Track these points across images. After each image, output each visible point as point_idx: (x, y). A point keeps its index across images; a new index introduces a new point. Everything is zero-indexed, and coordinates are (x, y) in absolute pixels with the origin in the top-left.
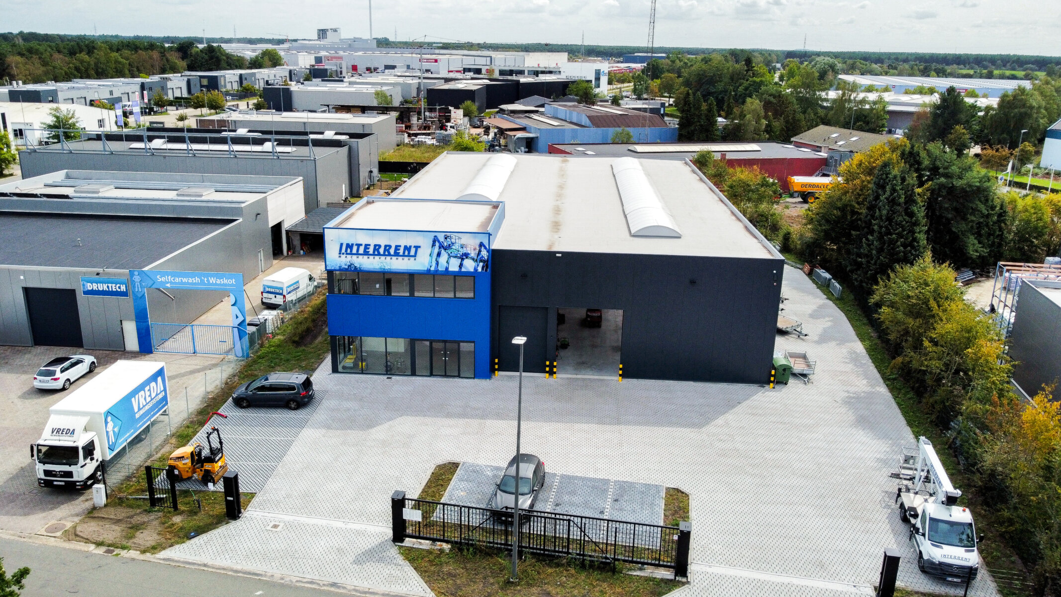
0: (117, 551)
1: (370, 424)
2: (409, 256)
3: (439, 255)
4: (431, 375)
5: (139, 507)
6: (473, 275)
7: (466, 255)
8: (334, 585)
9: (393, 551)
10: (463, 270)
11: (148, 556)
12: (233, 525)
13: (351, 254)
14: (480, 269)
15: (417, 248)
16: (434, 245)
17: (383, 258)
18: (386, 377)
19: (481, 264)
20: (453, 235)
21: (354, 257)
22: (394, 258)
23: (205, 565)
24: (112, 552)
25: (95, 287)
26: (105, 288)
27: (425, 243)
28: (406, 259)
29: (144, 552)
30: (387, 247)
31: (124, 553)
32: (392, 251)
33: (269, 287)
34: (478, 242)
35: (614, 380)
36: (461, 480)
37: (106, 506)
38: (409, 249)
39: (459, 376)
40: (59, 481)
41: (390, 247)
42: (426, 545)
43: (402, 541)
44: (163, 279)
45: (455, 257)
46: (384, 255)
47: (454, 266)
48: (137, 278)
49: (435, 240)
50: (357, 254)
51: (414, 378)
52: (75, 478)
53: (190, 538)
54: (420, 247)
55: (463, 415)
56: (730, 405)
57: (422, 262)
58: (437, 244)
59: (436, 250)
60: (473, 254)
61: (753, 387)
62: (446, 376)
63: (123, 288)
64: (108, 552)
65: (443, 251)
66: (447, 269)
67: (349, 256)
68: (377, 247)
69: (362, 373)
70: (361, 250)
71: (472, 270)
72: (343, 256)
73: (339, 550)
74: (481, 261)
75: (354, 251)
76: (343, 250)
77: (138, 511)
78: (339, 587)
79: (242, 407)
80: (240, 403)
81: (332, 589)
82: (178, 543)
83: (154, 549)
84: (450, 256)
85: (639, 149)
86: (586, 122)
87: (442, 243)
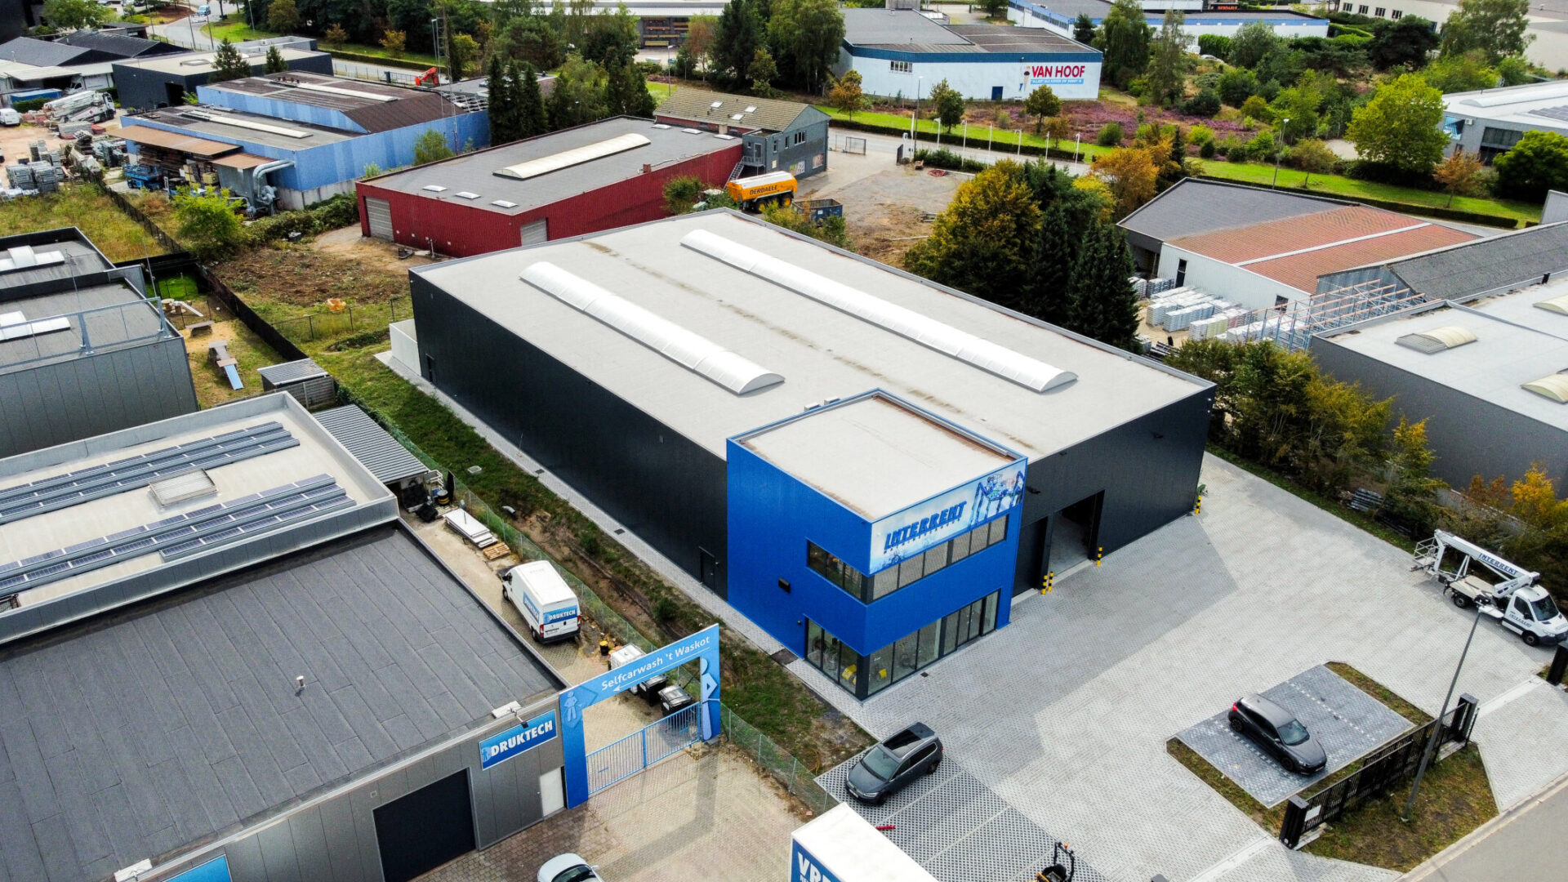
2: (954, 518)
3: (980, 504)
4: (957, 647)
7: (1004, 493)
10: (999, 511)
13: (897, 543)
14: (1014, 504)
15: (961, 505)
16: (977, 495)
17: (929, 532)
18: (918, 676)
19: (1016, 497)
20: (994, 476)
21: (901, 545)
22: (939, 528)
25: (503, 747)
26: (520, 740)
27: (970, 496)
28: (950, 523)
30: (934, 518)
32: (938, 521)
33: (552, 613)
34: (1016, 473)
35: (1092, 566)
36: (1210, 755)
38: (953, 510)
39: (981, 635)
41: (936, 516)
42: (1312, 835)
43: (1297, 844)
44: (611, 683)
45: (994, 500)
46: (929, 529)
47: (993, 510)
48: (570, 702)
49: (979, 488)
50: (904, 540)
51: (945, 661)
54: (965, 503)
55: (1074, 683)
57: (964, 520)
58: (980, 491)
59: (979, 500)
60: (1011, 490)
61: (1187, 519)
62: (969, 642)
63: (549, 726)
65: (984, 497)
66: (985, 517)
67: (895, 547)
68: (924, 523)
69: (892, 683)
70: (908, 534)
71: (1007, 508)
72: (889, 550)
74: (1017, 493)
75: (901, 537)
76: (890, 543)
84: (990, 501)
85: (523, 170)
86: (349, 124)
87: (984, 488)
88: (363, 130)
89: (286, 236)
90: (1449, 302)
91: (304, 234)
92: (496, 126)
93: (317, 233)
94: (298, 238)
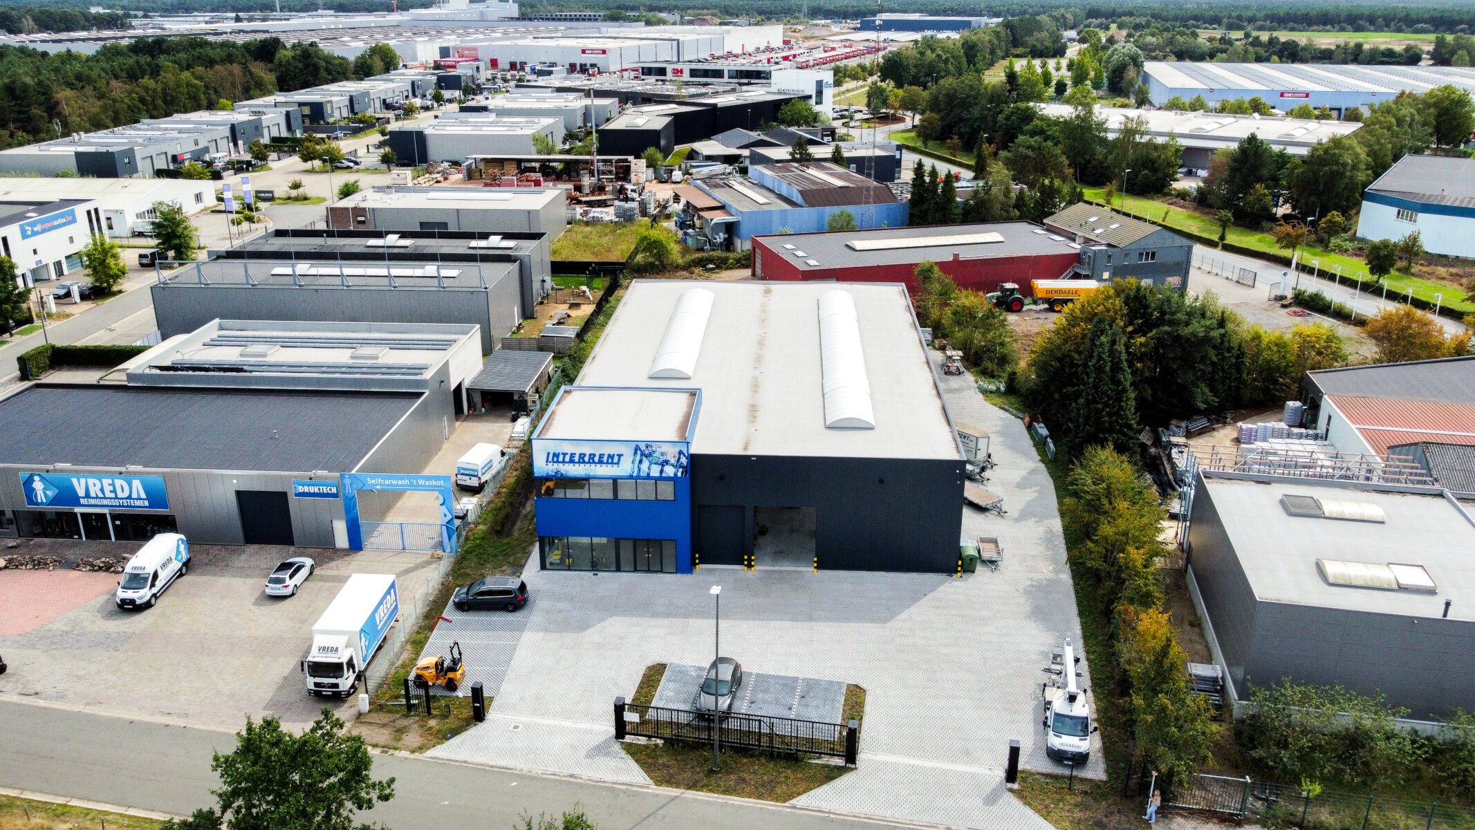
0: (391, 752)
1: (583, 626)
2: (612, 463)
3: (641, 462)
4: (635, 570)
5: (397, 712)
6: (674, 479)
7: (667, 462)
8: (572, 776)
9: (617, 747)
10: (664, 475)
11: (417, 755)
12: (481, 727)
13: (558, 462)
14: (679, 475)
15: (620, 456)
16: (635, 453)
17: (588, 465)
18: (592, 573)
19: (681, 470)
20: (653, 444)
21: (561, 465)
22: (598, 465)
23: (465, 762)
24: (387, 752)
25: (306, 489)
26: (316, 490)
27: (628, 452)
28: (610, 466)
29: (413, 752)
30: (592, 456)
31: (397, 753)
32: (596, 459)
33: (463, 469)
34: (677, 450)
35: (809, 571)
36: (669, 681)
37: (370, 711)
38: (611, 457)
39: (661, 571)
40: (327, 692)
41: (594, 455)
42: (642, 741)
43: (623, 738)
44: (373, 481)
45: (656, 463)
46: (589, 462)
47: (655, 471)
48: (347, 481)
49: (637, 449)
50: (564, 462)
51: (619, 574)
52: (341, 689)
53: (448, 739)
54: (622, 455)
55: (667, 615)
56: (917, 596)
57: (625, 468)
58: (639, 452)
59: (638, 458)
60: (673, 461)
61: (942, 577)
62: (649, 571)
63: (334, 490)
64: (383, 752)
65: (644, 458)
66: (648, 474)
67: (556, 464)
68: (582, 456)
69: (569, 570)
70: (567, 459)
71: (672, 475)
72: (550, 465)
73: (573, 747)
74: (681, 467)
75: (561, 459)
76: (550, 459)
77: (398, 716)
78: (576, 778)
79: (463, 610)
80: (461, 606)
81: (571, 779)
82: (439, 743)
83: (421, 749)
84: (651, 463)
85: (858, 245)
86: (797, 198)
87: (643, 451)
88: (804, 205)
89: (704, 266)
90: (1447, 492)
91: (718, 267)
92: (912, 216)
93: (727, 269)
94: (712, 269)
